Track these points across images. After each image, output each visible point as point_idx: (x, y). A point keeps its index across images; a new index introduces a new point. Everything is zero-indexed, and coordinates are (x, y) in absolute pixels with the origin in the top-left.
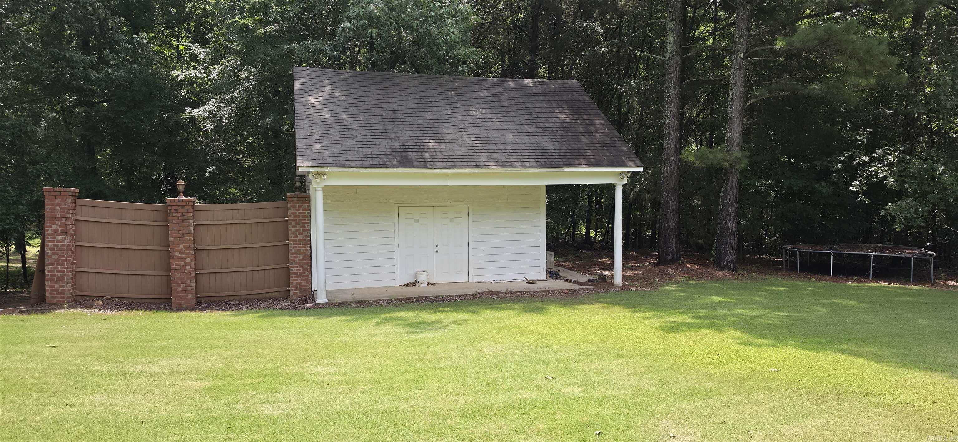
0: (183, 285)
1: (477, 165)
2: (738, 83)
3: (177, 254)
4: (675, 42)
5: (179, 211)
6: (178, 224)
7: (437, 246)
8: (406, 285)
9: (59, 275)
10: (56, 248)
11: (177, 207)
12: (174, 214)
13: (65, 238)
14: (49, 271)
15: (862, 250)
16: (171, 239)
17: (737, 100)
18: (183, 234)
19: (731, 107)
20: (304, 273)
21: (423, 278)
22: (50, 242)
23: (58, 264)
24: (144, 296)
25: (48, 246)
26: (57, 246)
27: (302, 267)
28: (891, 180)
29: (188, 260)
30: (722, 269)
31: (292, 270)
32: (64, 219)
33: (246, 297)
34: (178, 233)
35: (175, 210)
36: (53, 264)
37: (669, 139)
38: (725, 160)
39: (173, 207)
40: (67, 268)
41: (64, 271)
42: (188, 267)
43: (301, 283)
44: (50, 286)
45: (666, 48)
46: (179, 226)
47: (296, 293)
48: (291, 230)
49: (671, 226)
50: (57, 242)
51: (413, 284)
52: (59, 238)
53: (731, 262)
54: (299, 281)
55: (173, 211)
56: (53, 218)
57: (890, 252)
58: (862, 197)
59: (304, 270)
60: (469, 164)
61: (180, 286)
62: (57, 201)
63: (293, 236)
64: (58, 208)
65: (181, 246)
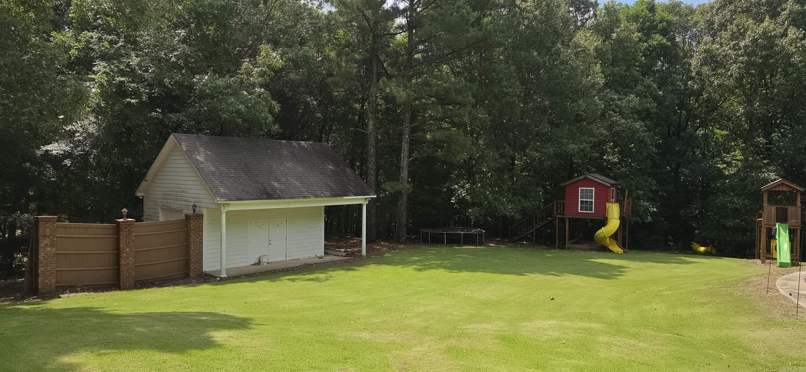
0: (127, 274)
1: (304, 196)
2: (406, 150)
3: (125, 255)
4: (373, 125)
5: (127, 228)
6: (126, 236)
7: (270, 241)
8: (254, 265)
9: (48, 273)
10: (46, 256)
11: (126, 226)
12: (124, 230)
13: (52, 249)
14: (41, 272)
15: (457, 231)
16: (121, 246)
17: (405, 158)
18: (129, 242)
19: (403, 162)
20: (199, 261)
21: (264, 260)
22: (42, 252)
23: (47, 266)
24: (99, 283)
25: (41, 255)
26: (47, 254)
27: (198, 258)
28: (468, 197)
29: (131, 258)
30: (401, 244)
31: (192, 260)
32: (52, 237)
33: (161, 279)
34: (126, 242)
35: (125, 227)
36: (44, 267)
37: (371, 176)
38: (403, 189)
39: (124, 226)
40: (54, 268)
41: (51, 271)
42: (131, 263)
43: (196, 268)
44: (42, 281)
45: (368, 127)
46: (126, 237)
47: (194, 274)
48: (192, 236)
49: (373, 222)
50: (47, 252)
51: (259, 263)
52: (48, 249)
53: (405, 240)
54: (196, 266)
55: (123, 228)
56: (45, 236)
57: (466, 231)
58: (456, 205)
59: (198, 260)
60: (300, 196)
61: (125, 275)
62: (47, 225)
63: (193, 239)
64: (48, 229)
65: (127, 250)
